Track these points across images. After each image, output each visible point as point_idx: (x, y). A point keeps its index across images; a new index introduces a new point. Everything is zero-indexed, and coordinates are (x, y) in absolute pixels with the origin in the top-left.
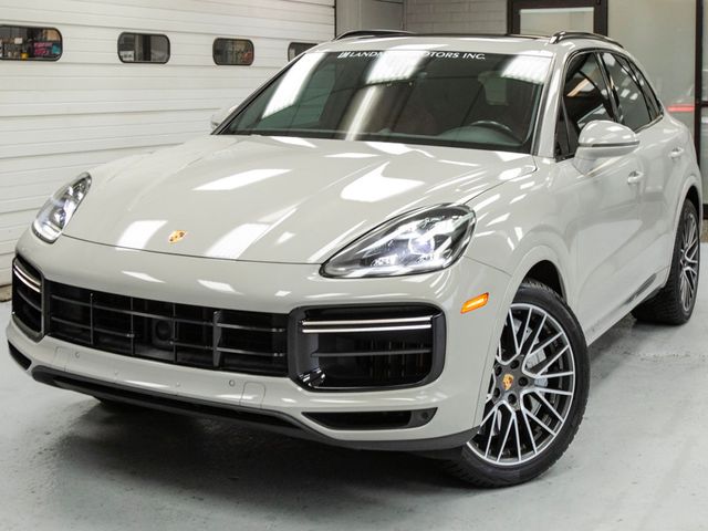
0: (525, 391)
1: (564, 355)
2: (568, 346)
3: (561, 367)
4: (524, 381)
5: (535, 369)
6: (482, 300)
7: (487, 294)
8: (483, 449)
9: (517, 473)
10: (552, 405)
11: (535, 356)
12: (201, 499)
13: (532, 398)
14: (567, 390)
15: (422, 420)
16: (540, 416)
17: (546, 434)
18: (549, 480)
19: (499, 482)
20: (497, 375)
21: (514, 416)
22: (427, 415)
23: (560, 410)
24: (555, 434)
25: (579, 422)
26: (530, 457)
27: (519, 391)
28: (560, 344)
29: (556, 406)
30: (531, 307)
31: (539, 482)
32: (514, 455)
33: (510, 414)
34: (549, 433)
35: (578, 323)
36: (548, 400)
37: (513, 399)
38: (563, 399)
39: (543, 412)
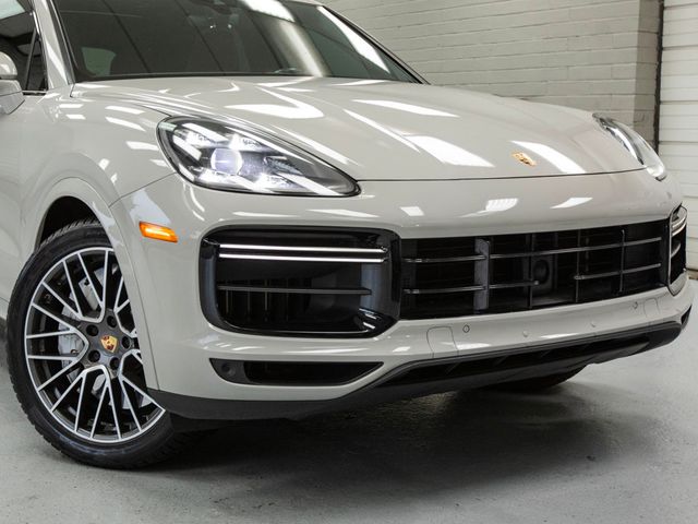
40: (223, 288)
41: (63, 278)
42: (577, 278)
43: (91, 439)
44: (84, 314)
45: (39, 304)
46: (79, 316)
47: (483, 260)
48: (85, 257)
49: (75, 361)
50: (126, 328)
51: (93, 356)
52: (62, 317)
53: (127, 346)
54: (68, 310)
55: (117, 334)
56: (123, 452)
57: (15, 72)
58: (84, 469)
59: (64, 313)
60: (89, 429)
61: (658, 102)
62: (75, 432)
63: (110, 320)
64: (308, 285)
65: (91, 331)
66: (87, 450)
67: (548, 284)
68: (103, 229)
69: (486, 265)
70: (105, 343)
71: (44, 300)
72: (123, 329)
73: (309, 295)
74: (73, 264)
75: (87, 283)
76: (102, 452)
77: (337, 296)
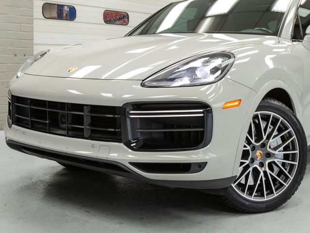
0: (269, 160)
1: (292, 141)
2: (295, 136)
3: (291, 149)
4: (269, 155)
5: (275, 149)
6: (237, 103)
7: (240, 100)
8: (243, 191)
9: (264, 206)
10: (286, 169)
11: (275, 141)
12: (89, 212)
13: (274, 165)
14: (294, 161)
15: (199, 169)
16: (279, 175)
17: (282, 185)
18: (283, 210)
19: (254, 210)
20: (252, 151)
21: (262, 174)
22: (201, 166)
23: (290, 172)
24: (287, 185)
25: (301, 179)
26: (271, 197)
27: (265, 160)
28: (290, 135)
29: (288, 170)
30: (272, 114)
31: (278, 212)
32: (263, 195)
33: (259, 172)
34: (283, 185)
35: (300, 124)
36: (284, 167)
37: (262, 165)
38: (292, 166)
39: (281, 173)
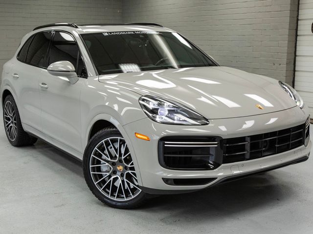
40: (165, 155)
41: (103, 146)
42: (277, 146)
43: (115, 199)
44: (111, 159)
45: (94, 155)
46: (109, 159)
47: (247, 144)
48: (111, 140)
49: (108, 174)
50: (126, 164)
51: (115, 172)
52: (102, 159)
53: (126, 169)
54: (104, 157)
55: (123, 165)
56: (127, 203)
57: (74, 69)
58: (113, 209)
59: (103, 158)
60: (115, 196)
61: (295, 56)
62: (109, 197)
63: (120, 161)
64: (191, 154)
65: (113, 164)
66: (114, 203)
67: (267, 148)
68: (119, 131)
69: (249, 145)
70: (118, 168)
71: (96, 154)
72: (125, 164)
73: (191, 157)
74: (107, 142)
75: (111, 148)
76: (120, 204)
77: (201, 157)
